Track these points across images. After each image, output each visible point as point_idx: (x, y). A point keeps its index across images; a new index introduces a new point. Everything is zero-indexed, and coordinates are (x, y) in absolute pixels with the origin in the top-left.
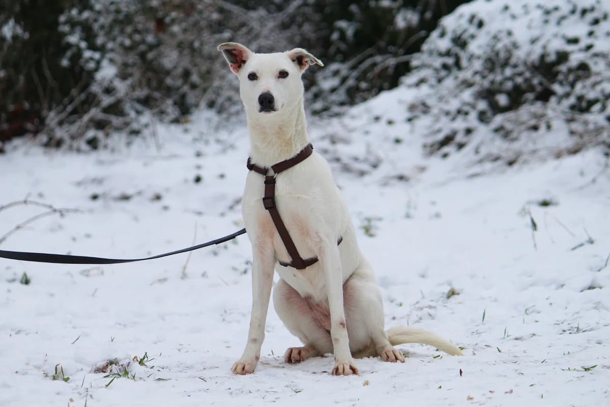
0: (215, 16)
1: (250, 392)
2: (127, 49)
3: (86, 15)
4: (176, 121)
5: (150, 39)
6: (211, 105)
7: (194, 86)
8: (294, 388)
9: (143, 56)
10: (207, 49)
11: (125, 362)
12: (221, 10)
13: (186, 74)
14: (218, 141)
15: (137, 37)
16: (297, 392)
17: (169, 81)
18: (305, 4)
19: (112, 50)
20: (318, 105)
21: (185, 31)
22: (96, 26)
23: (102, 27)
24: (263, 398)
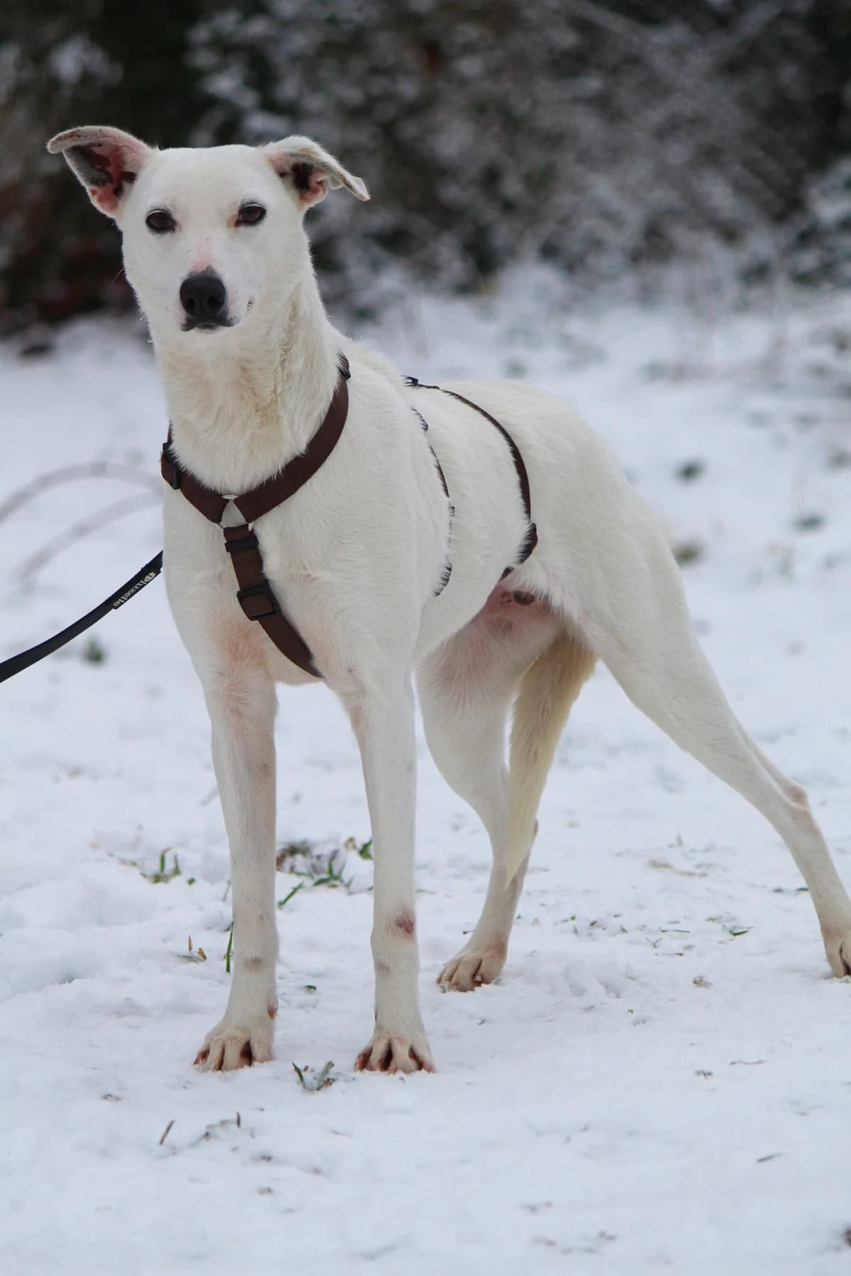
0: (568, 39)
1: (623, 930)
2: (354, 114)
3: (257, 28)
4: (464, 289)
5: (409, 88)
6: (549, 252)
7: (508, 207)
8: (729, 925)
9: (388, 129)
10: (547, 119)
11: (326, 850)
12: (582, 25)
13: (491, 178)
14: (566, 341)
15: (378, 85)
16: (735, 934)
17: (452, 193)
18: (786, 16)
19: (317, 116)
20: (808, 260)
21: (494, 73)
22: (279, 57)
23: (296, 58)
24: (655, 947)
